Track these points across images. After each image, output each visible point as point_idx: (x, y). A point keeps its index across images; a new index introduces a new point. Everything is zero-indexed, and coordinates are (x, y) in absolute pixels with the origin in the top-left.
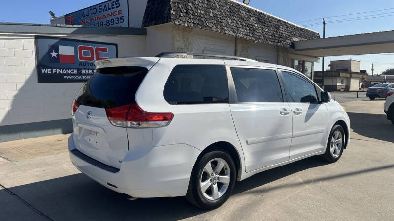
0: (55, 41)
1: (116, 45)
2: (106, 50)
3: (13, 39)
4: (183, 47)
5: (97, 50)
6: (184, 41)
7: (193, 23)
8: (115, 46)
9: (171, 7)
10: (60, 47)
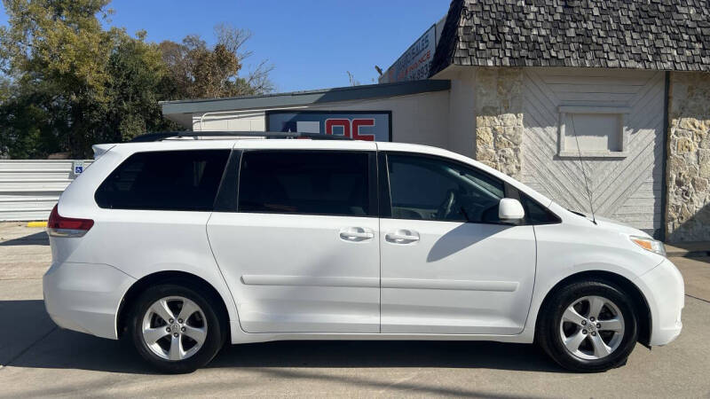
0: (292, 116)
1: (390, 113)
2: (371, 122)
3: (238, 118)
4: (498, 105)
5: (356, 123)
6: (501, 93)
7: (511, 58)
8: (387, 115)
9: (458, 38)
10: (298, 123)
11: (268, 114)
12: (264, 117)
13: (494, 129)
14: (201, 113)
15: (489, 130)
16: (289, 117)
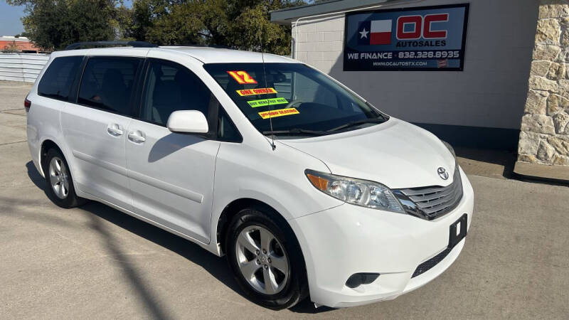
0: (368, 16)
1: (467, 5)
2: (444, 17)
5: (428, 19)
8: (463, 9)
10: (373, 22)
11: (348, 15)
12: (344, 18)
13: (563, 21)
14: (295, 19)
15: (556, 21)
16: (364, 17)
